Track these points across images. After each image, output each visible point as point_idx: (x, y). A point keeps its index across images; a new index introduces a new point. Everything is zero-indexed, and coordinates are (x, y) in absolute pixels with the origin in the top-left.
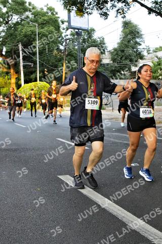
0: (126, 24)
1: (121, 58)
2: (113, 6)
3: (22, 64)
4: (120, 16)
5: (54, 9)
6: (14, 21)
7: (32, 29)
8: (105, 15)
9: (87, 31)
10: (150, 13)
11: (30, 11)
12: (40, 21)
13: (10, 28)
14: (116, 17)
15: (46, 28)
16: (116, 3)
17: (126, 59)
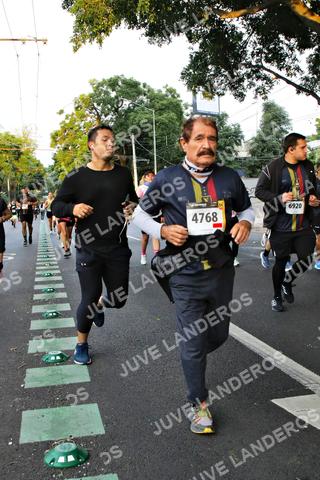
0: (268, 107)
1: (262, 150)
2: (251, 84)
3: (135, 161)
4: (260, 97)
5: (174, 91)
6: (126, 107)
7: (148, 116)
8: (241, 96)
9: (218, 116)
10: (298, 92)
11: (145, 95)
12: (157, 105)
13: (120, 116)
14: (256, 97)
15: (165, 115)
16: (254, 81)
17: (269, 151)
